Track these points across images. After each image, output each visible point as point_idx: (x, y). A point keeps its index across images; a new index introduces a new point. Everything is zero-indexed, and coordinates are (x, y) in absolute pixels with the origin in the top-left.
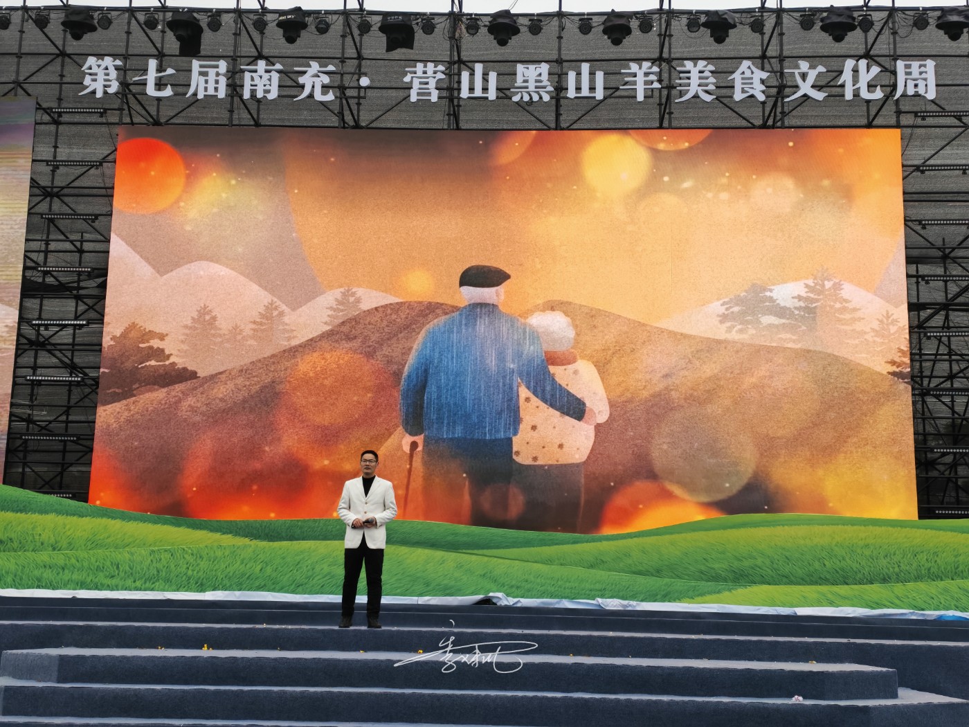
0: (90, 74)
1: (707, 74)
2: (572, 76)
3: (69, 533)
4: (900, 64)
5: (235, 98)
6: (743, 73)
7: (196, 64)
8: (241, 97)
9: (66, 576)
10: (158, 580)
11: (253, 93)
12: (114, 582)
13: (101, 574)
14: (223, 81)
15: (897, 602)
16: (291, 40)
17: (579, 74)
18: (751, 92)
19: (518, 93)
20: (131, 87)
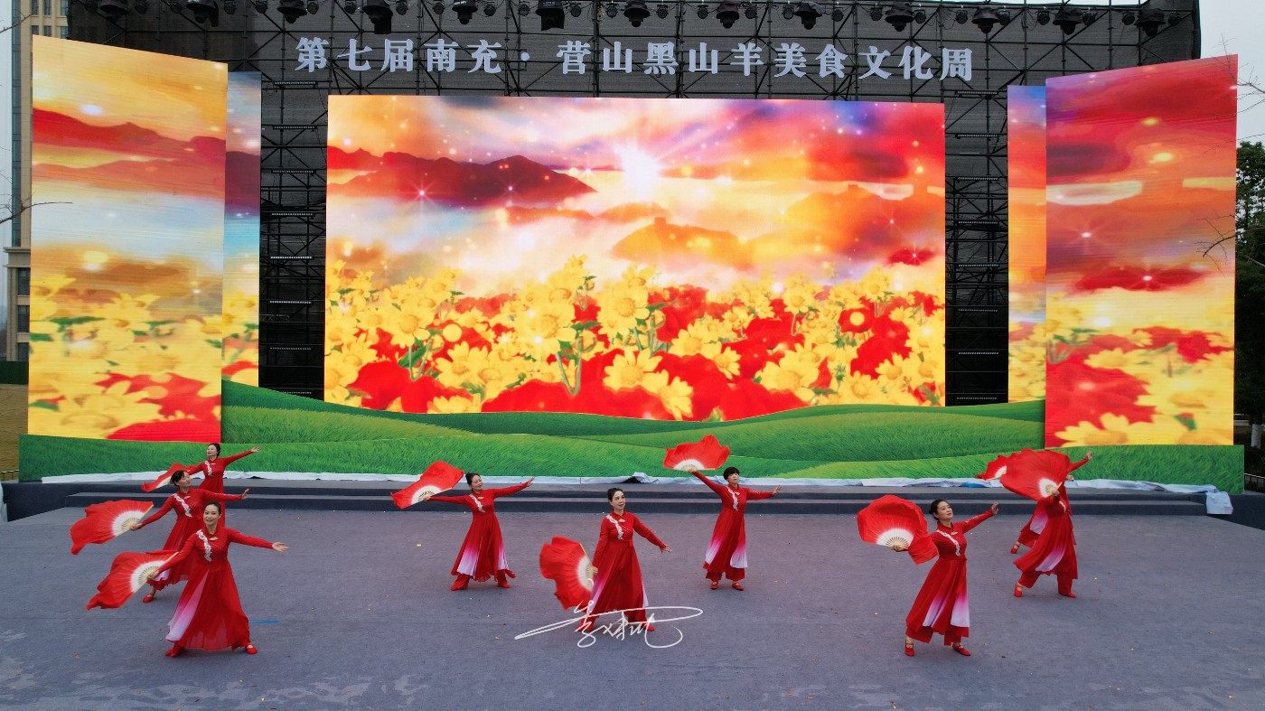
0: (303, 53)
1: (799, 54)
2: (692, 53)
3: (311, 424)
4: (946, 52)
5: (421, 71)
6: (827, 55)
7: (388, 43)
8: (426, 70)
9: (311, 461)
10: (381, 465)
11: (435, 67)
12: (347, 465)
13: (337, 460)
14: (410, 57)
15: (933, 471)
16: (464, 21)
17: (698, 52)
18: (833, 70)
19: (648, 68)
20: (337, 62)
